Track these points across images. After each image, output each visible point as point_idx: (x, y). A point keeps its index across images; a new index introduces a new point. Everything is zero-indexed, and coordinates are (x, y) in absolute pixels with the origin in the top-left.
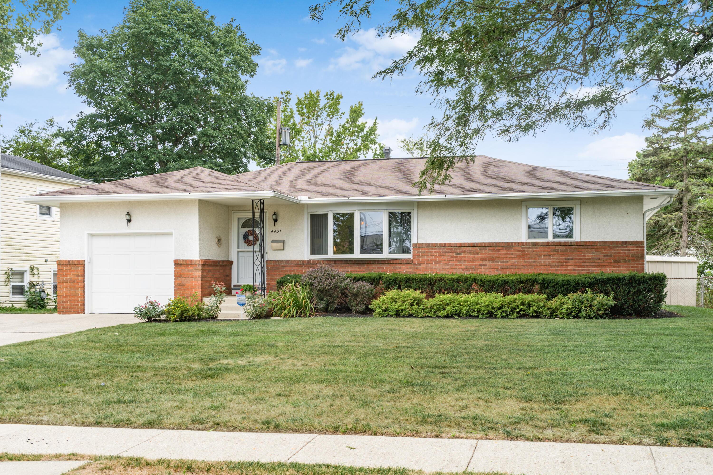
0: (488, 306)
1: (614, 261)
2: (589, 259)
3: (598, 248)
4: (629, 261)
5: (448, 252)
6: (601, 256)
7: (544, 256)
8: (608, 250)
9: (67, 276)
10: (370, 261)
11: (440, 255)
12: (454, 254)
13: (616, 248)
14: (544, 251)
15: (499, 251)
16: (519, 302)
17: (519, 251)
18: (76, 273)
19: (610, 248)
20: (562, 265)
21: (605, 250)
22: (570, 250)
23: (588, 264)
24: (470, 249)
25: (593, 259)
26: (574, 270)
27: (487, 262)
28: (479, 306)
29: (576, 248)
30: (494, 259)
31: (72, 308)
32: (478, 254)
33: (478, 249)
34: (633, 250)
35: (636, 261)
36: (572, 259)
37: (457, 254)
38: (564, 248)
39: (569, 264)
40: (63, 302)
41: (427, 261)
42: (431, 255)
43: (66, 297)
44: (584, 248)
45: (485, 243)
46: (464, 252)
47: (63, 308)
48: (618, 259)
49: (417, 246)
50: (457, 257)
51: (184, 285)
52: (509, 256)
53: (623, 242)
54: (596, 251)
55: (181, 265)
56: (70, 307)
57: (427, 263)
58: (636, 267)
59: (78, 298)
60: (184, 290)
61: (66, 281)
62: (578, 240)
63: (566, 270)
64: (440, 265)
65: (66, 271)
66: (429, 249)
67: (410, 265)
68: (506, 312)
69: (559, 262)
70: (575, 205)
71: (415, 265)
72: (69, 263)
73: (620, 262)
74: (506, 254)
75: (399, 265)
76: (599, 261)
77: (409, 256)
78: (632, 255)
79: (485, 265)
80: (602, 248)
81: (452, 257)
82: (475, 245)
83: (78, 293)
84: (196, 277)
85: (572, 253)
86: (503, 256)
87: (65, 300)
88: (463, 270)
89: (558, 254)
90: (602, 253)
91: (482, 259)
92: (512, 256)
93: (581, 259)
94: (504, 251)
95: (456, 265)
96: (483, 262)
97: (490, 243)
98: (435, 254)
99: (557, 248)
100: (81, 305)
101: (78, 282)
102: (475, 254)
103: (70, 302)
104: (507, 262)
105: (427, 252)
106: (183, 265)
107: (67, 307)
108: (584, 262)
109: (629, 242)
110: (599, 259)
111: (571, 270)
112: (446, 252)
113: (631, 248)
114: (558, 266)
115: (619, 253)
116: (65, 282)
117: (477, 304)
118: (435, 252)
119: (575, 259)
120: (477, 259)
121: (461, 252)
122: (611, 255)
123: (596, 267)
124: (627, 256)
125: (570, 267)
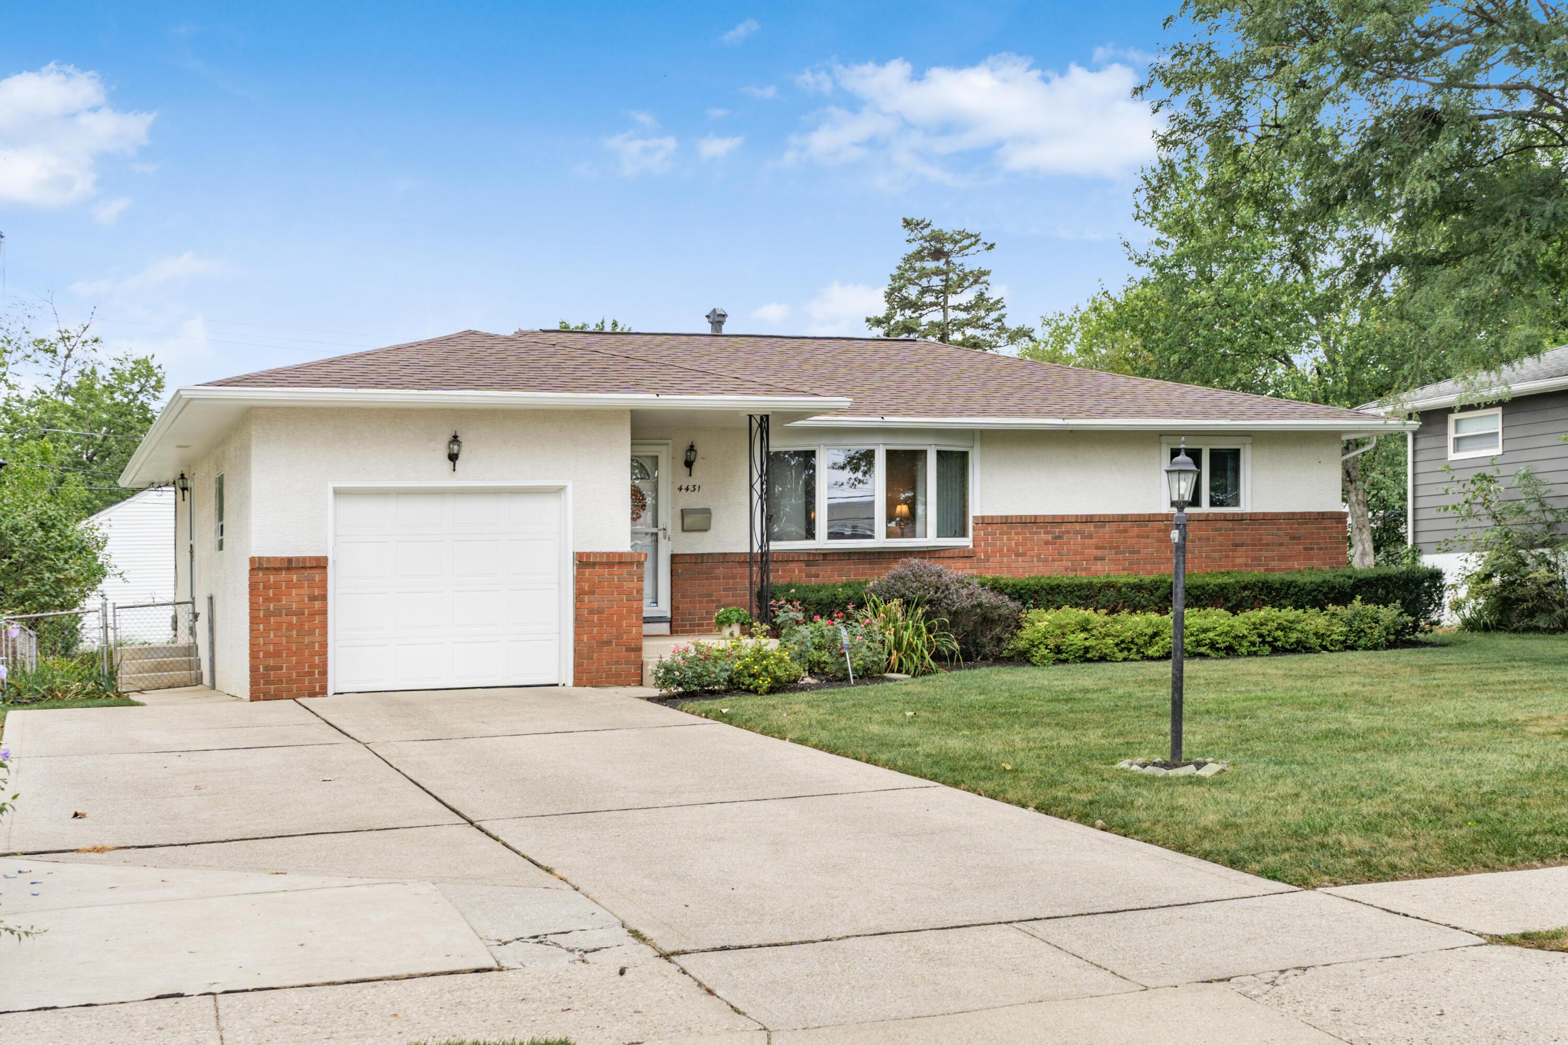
0: (1227, 633)
1: (1305, 549)
2: (1268, 545)
3: (1281, 524)
4: (1326, 549)
5: (1040, 533)
6: (1286, 540)
7: (1200, 539)
8: (1296, 529)
9: (280, 600)
10: (895, 553)
11: (1025, 539)
12: (1050, 537)
13: (1307, 523)
14: (1200, 530)
15: (1126, 531)
16: (1275, 625)
17: (1159, 531)
18: (305, 591)
19: (1299, 524)
20: (1227, 557)
21: (1291, 529)
22: (1239, 529)
23: (1265, 554)
24: (1078, 527)
25: (1273, 544)
26: (1246, 565)
27: (1106, 552)
28: (1211, 635)
29: (1248, 524)
30: (1118, 547)
31: (295, 682)
32: (1091, 537)
33: (1091, 527)
34: (1331, 528)
35: (1336, 548)
36: (1242, 545)
37: (1056, 538)
38: (1230, 524)
39: (1238, 554)
40: (266, 668)
41: (1001, 551)
42: (1008, 539)
43: (277, 654)
44: (1261, 524)
45: (1105, 516)
46: (1068, 532)
47: (267, 683)
48: (1311, 544)
49: (984, 522)
50: (1055, 543)
51: (600, 611)
52: (1143, 540)
53: (1319, 513)
54: (1278, 529)
55: (594, 564)
56: (290, 681)
57: (1002, 555)
58: (1335, 558)
59: (312, 655)
60: (600, 625)
61: (277, 613)
62: (1248, 510)
63: (1233, 566)
64: (1026, 559)
65: (277, 586)
66: (1005, 527)
67: (969, 560)
68: (1253, 644)
69: (1221, 551)
70: (1244, 444)
71: (979, 560)
72: (290, 565)
73: (1312, 549)
74: (1138, 536)
75: (950, 561)
76: (1283, 549)
77: (966, 542)
78: (1330, 538)
79: (1102, 559)
80: (1287, 524)
81: (1047, 543)
82: (1089, 520)
83: (313, 643)
84: (631, 593)
85: (1242, 535)
86: (1134, 541)
87: (271, 662)
88: (1066, 569)
89: (1221, 535)
90: (1287, 534)
91: (1097, 548)
92: (1149, 541)
93: (1255, 545)
94: (1135, 530)
95: (1053, 560)
96: (1099, 553)
97: (1114, 516)
98: (1016, 537)
99: (1219, 525)
100: (319, 673)
101: (312, 614)
102: (1086, 537)
103: (288, 668)
104: (1139, 552)
105: (1001, 534)
106: (601, 564)
107: (281, 681)
108: (1261, 550)
109: (1328, 513)
110: (1282, 544)
111: (1240, 565)
112: (1036, 533)
113: (1328, 524)
114: (1220, 559)
115: (1311, 534)
116: (273, 614)
117: (1205, 631)
118: (1017, 534)
119: (1247, 545)
120: (1089, 547)
121: (1063, 532)
122: (1299, 538)
123: (1279, 560)
124: (1325, 538)
125: (1239, 561)
